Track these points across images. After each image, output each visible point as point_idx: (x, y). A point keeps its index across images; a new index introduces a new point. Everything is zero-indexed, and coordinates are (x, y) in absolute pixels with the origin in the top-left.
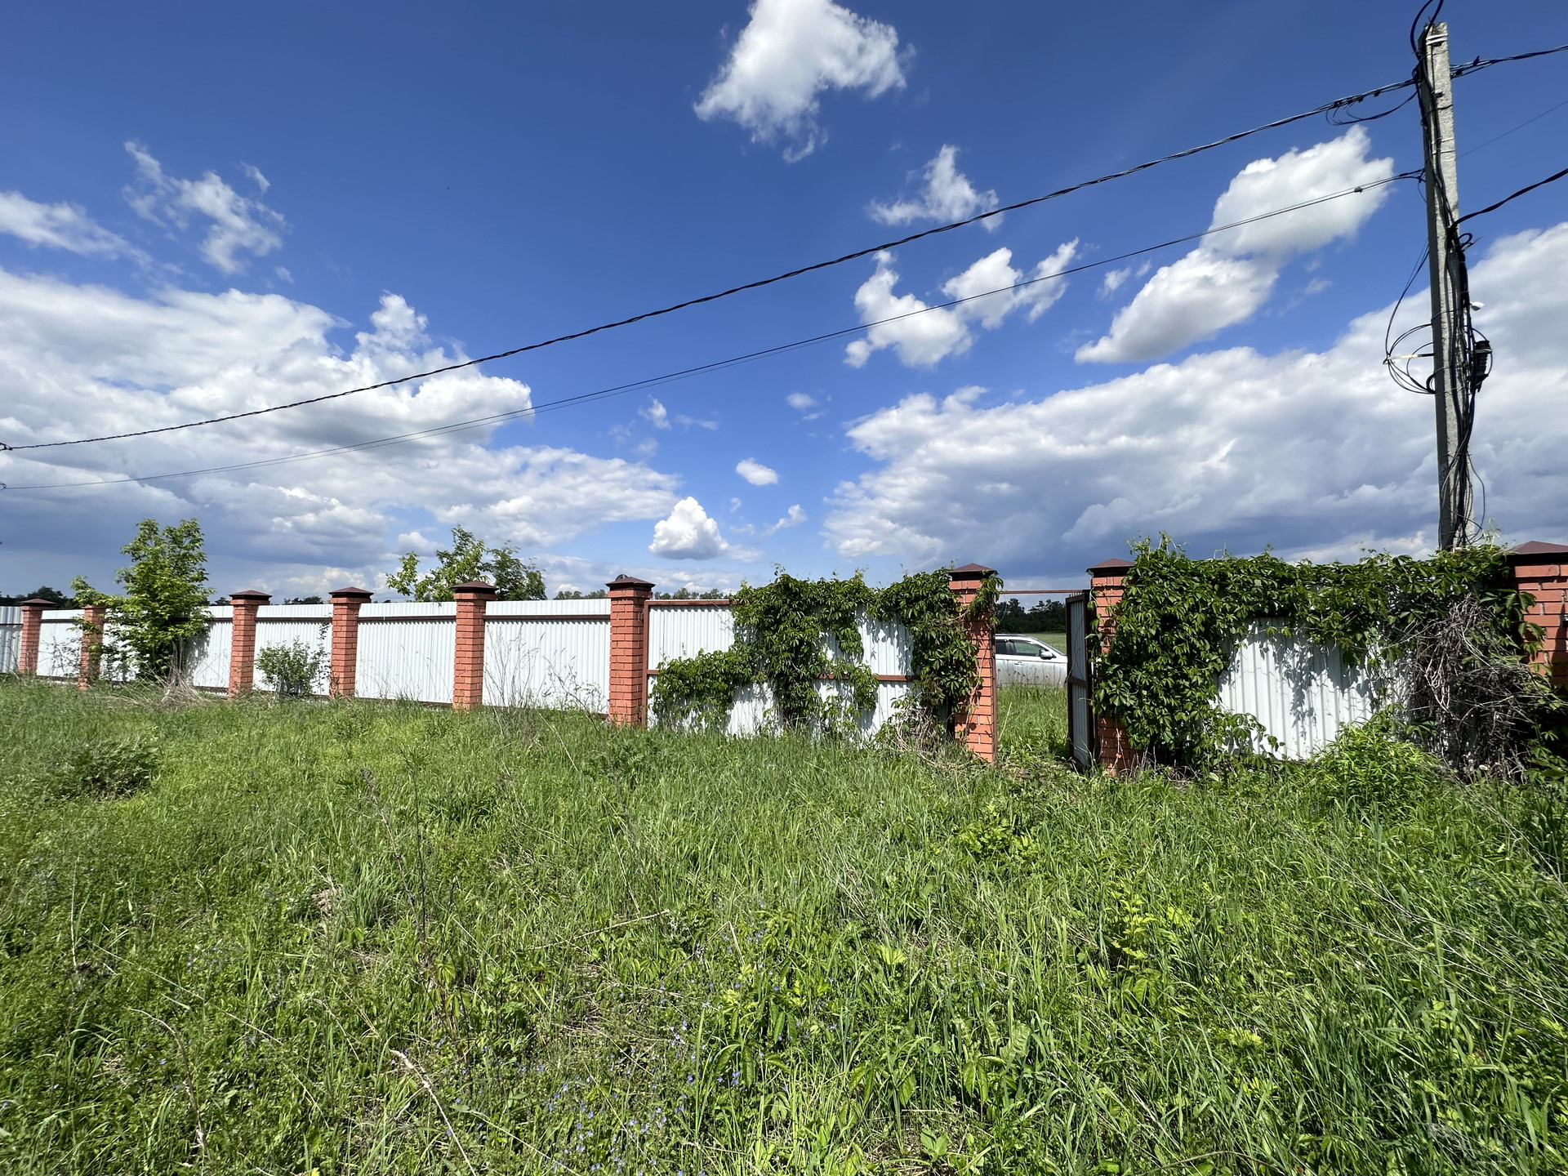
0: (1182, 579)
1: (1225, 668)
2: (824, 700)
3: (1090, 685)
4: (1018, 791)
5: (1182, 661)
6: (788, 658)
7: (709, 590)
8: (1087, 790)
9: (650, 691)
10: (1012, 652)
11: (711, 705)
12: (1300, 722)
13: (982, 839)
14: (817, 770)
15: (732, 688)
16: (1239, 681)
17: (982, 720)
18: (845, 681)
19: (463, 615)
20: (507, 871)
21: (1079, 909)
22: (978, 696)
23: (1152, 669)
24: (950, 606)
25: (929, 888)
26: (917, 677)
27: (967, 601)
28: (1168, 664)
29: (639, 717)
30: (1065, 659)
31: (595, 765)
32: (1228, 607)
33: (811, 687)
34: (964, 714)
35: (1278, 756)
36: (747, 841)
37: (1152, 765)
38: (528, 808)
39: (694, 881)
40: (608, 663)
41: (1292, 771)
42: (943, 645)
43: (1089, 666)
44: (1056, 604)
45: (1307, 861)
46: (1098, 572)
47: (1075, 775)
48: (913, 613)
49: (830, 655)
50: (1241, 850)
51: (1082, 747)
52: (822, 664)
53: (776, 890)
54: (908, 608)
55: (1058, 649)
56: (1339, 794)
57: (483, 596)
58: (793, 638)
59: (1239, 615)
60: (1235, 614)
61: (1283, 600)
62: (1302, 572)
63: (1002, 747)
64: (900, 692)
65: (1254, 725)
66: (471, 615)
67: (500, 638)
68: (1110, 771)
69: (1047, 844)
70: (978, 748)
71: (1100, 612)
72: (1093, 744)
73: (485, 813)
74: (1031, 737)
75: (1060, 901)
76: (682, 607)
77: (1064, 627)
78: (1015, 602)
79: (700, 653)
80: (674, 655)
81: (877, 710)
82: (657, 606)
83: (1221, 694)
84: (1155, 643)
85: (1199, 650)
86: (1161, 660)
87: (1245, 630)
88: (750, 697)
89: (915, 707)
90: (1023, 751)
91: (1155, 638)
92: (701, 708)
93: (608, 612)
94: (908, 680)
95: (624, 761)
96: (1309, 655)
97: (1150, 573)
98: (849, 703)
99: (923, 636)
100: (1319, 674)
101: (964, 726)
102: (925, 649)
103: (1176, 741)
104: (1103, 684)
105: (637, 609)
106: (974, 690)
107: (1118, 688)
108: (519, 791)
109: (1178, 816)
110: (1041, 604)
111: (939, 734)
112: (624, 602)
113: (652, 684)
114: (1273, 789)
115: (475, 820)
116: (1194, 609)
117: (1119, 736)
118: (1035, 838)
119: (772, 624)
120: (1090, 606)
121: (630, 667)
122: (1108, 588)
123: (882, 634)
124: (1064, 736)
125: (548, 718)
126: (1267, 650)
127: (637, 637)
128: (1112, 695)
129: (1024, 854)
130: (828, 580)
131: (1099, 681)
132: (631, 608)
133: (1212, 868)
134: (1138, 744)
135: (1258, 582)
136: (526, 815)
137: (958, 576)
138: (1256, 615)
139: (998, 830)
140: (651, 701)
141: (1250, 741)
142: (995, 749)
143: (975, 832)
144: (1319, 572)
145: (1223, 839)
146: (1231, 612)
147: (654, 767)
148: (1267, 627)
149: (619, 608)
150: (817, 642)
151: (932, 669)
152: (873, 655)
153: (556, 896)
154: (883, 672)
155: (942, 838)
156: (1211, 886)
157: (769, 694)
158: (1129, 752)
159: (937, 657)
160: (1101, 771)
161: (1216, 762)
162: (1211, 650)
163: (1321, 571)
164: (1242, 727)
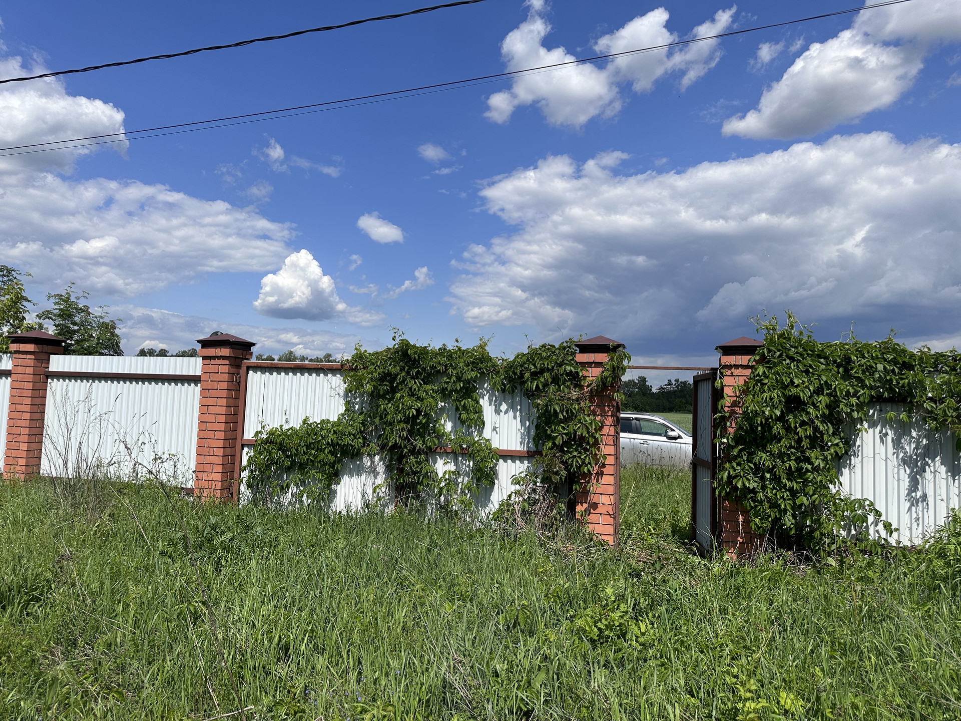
0: (809, 361)
1: (846, 453)
2: (440, 475)
3: (714, 466)
4: (638, 576)
5: (805, 443)
6: (403, 430)
7: (321, 354)
8: (708, 575)
9: (244, 462)
10: (638, 431)
11: (314, 479)
12: (913, 509)
13: (599, 625)
14: (429, 550)
15: (339, 461)
16: (859, 466)
17: (604, 500)
18: (463, 455)
19: (20, 370)
20: (62, 666)
21: (693, 696)
22: (600, 474)
23: (775, 450)
24: (575, 379)
25: (542, 676)
26: (538, 453)
27: (593, 375)
28: (791, 447)
29: (229, 491)
30: (690, 440)
31: (175, 545)
32: (852, 391)
33: (427, 460)
34: (586, 493)
35: (892, 541)
36: (348, 629)
37: (773, 549)
38: (92, 594)
39: (284, 673)
40: (195, 430)
41: (904, 556)
42: (566, 420)
43: (714, 446)
44: (685, 383)
45: (913, 645)
46: (727, 350)
47: (697, 559)
48: (537, 386)
49: (449, 426)
50: (852, 635)
51: (705, 531)
52: (440, 436)
53: (376, 682)
54: (533, 380)
55: (685, 430)
56: (945, 579)
57: (46, 348)
58: (410, 408)
59: (861, 399)
60: (858, 398)
61: (903, 386)
62: (921, 359)
63: (622, 528)
64: (519, 468)
65: (871, 511)
66: (30, 370)
67: (65, 398)
68: (730, 556)
69: (665, 630)
70: (599, 529)
71: (727, 391)
72: (716, 528)
73: (39, 600)
74: (654, 519)
75: (674, 689)
76: (287, 370)
77: (692, 408)
78: (643, 380)
79: (305, 421)
80: (275, 422)
81: (496, 487)
82: (257, 368)
83: (841, 479)
84: (779, 425)
85: (822, 434)
86: (784, 442)
87: (866, 414)
88: (359, 471)
89: (535, 483)
90: (645, 534)
91: (780, 419)
92: (303, 483)
93: (199, 373)
94: (529, 455)
95: (210, 540)
96: (925, 442)
97: (778, 354)
98: (466, 479)
99: (546, 410)
100: (933, 460)
101: (585, 506)
102: (548, 423)
103: (796, 524)
104: (727, 465)
105: (233, 370)
106: (596, 468)
107: (742, 470)
108: (80, 575)
109: (794, 600)
110: (670, 383)
111: (559, 513)
112: (217, 361)
113: (246, 455)
114: (886, 575)
115: (25, 607)
116: (819, 391)
117: (741, 519)
118: (652, 623)
119: (387, 392)
120: (718, 383)
121: (221, 435)
122: (737, 367)
123: (504, 407)
124: (687, 519)
125: (120, 491)
126: (887, 434)
127: (232, 402)
128: (736, 477)
129: (641, 640)
130: (450, 347)
131: (723, 463)
132: (226, 369)
133: (824, 651)
134: (759, 528)
135: (880, 367)
136: (89, 601)
137: (585, 348)
138: (876, 400)
139: (616, 615)
140: (245, 474)
141: (867, 526)
142: (616, 531)
143: (592, 617)
144: (937, 359)
145: (836, 624)
146: (855, 395)
147: (243, 547)
148: (887, 412)
149: (212, 368)
150: (436, 413)
151: (554, 443)
152: (495, 429)
153: (120, 693)
154: (504, 447)
155: (557, 623)
156: (823, 670)
157: (381, 468)
158: (751, 536)
159: (560, 433)
160: (722, 555)
161: (833, 547)
162: (834, 434)
163: (939, 356)
164: (860, 512)
